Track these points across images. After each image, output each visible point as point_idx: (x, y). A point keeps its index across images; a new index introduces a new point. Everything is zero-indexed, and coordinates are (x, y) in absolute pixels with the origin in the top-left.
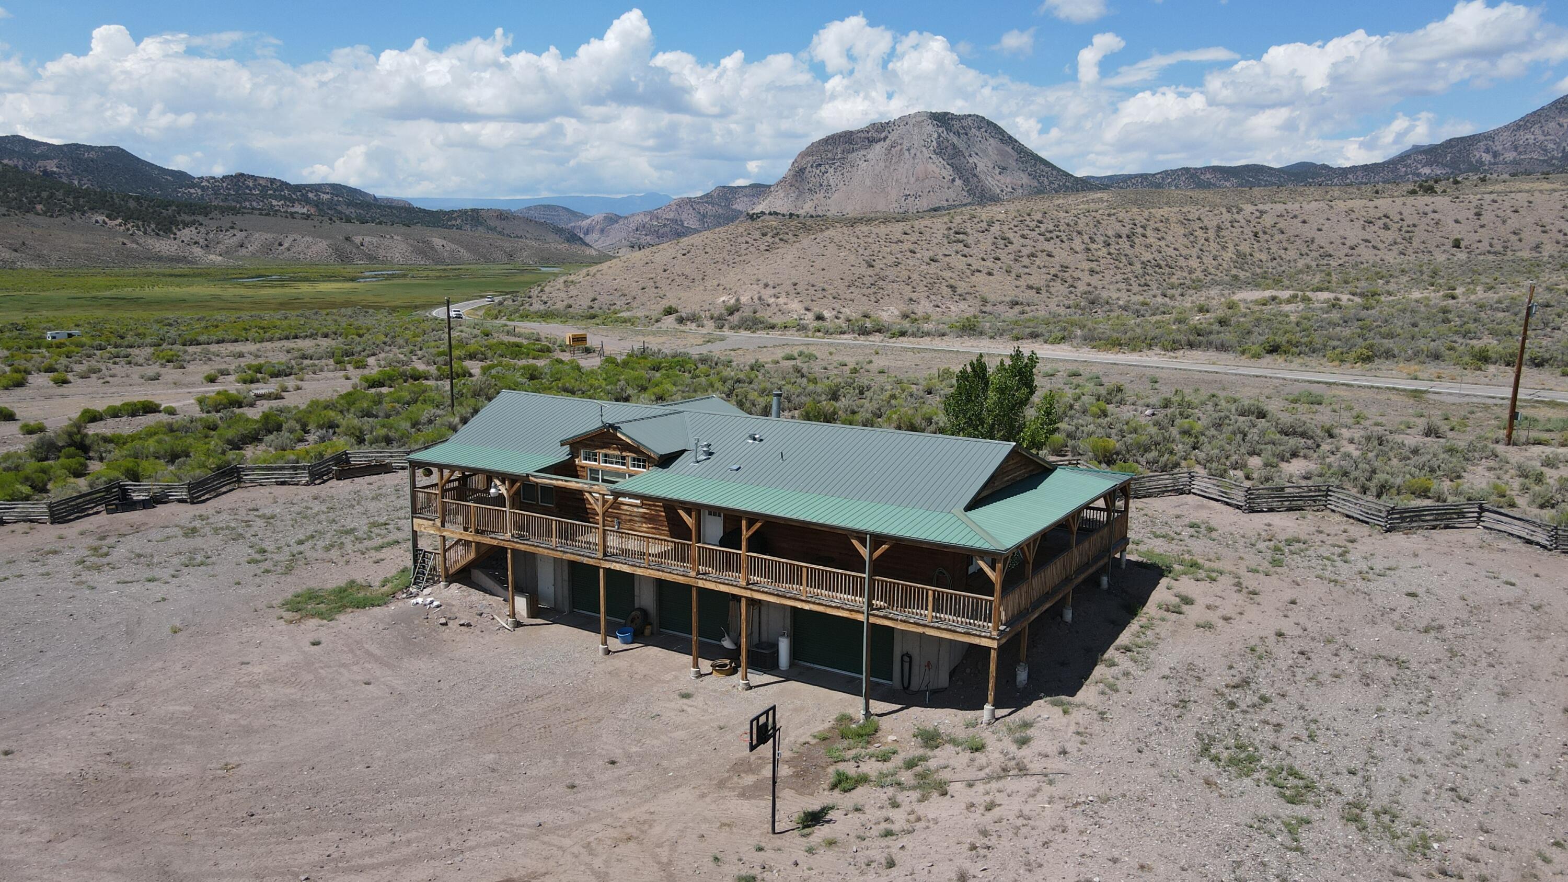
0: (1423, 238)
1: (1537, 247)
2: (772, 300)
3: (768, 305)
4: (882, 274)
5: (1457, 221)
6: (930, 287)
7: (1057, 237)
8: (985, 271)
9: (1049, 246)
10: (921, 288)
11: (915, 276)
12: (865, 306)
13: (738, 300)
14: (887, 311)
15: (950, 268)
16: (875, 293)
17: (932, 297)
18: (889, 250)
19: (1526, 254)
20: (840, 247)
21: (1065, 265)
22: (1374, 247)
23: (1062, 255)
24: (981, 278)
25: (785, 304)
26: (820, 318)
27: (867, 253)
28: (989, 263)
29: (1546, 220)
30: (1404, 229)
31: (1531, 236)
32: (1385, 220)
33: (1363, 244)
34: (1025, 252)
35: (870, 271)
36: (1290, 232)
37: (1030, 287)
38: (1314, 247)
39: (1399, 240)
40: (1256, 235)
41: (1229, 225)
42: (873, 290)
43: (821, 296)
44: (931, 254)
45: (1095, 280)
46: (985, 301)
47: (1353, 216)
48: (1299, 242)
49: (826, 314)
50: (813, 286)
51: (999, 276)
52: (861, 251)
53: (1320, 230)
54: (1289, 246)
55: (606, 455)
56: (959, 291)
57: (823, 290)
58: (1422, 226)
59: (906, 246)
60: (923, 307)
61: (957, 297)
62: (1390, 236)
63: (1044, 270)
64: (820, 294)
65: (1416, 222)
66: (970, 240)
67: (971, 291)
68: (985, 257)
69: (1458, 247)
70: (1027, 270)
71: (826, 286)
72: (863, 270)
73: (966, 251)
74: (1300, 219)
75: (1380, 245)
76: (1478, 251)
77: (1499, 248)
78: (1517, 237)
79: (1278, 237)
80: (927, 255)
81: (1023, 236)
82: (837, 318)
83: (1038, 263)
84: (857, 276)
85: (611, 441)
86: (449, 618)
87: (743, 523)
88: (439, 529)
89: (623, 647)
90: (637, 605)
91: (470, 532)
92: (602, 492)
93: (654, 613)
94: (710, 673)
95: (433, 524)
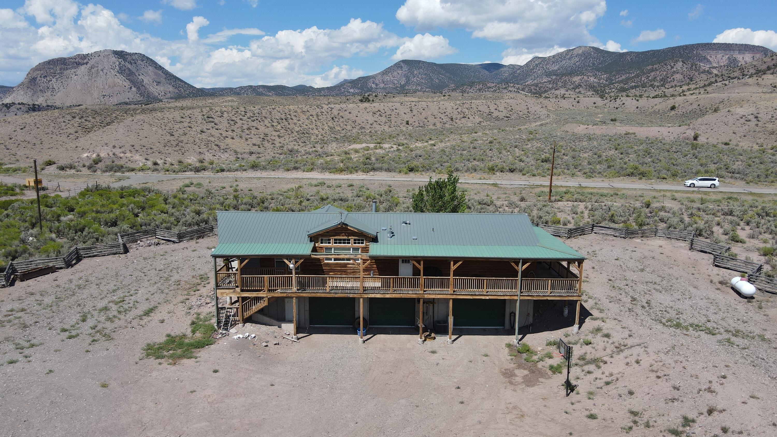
0: (395, 121)
1: (434, 124)
2: (122, 155)
3: (121, 158)
4: (180, 139)
5: (405, 113)
6: (207, 145)
7: (257, 120)
8: (230, 137)
9: (255, 124)
10: (202, 146)
11: (197, 140)
12: (178, 157)
13: (98, 155)
14: (190, 159)
15: (212, 136)
16: (180, 150)
17: (210, 151)
18: (178, 127)
19: (431, 127)
20: (151, 125)
21: (266, 133)
22: (379, 124)
23: (262, 129)
24: (229, 141)
25: (132, 157)
26: (155, 164)
27: (167, 128)
28: (230, 133)
29: (435, 113)
30: (387, 116)
31: (431, 119)
32: (379, 113)
33: (375, 123)
34: (245, 127)
35: (172, 138)
36: (346, 118)
37: (254, 145)
38: (357, 124)
39: (387, 121)
40: (333, 119)
41: (320, 114)
42: (178, 148)
43: (152, 152)
44: (200, 128)
45: (282, 140)
46: (236, 152)
47: (368, 110)
48: (350, 122)
49: (159, 162)
50: (144, 146)
51: (237, 140)
52: (164, 127)
53: (357, 116)
54: (347, 124)
55: (335, 240)
56: (222, 147)
57: (151, 148)
58: (393, 115)
59: (186, 124)
60: (208, 157)
61: (222, 151)
62: (383, 119)
63: (257, 136)
64: (150, 151)
65: (391, 114)
66: (216, 121)
67: (227, 147)
68: (227, 130)
69: (408, 124)
70: (249, 136)
71: (152, 147)
72: (168, 137)
73: (217, 127)
74: (348, 112)
75: (381, 123)
76: (415, 126)
77: (422, 125)
78: (427, 120)
79: (341, 120)
80: (199, 129)
81: (241, 119)
82: (165, 163)
83: (253, 133)
84: (166, 141)
85: (341, 232)
86: (266, 342)
87: (452, 263)
88: (239, 293)
89: (365, 338)
90: (356, 316)
91: (264, 291)
92: (363, 258)
93: (367, 318)
94: (425, 340)
95: (234, 291)
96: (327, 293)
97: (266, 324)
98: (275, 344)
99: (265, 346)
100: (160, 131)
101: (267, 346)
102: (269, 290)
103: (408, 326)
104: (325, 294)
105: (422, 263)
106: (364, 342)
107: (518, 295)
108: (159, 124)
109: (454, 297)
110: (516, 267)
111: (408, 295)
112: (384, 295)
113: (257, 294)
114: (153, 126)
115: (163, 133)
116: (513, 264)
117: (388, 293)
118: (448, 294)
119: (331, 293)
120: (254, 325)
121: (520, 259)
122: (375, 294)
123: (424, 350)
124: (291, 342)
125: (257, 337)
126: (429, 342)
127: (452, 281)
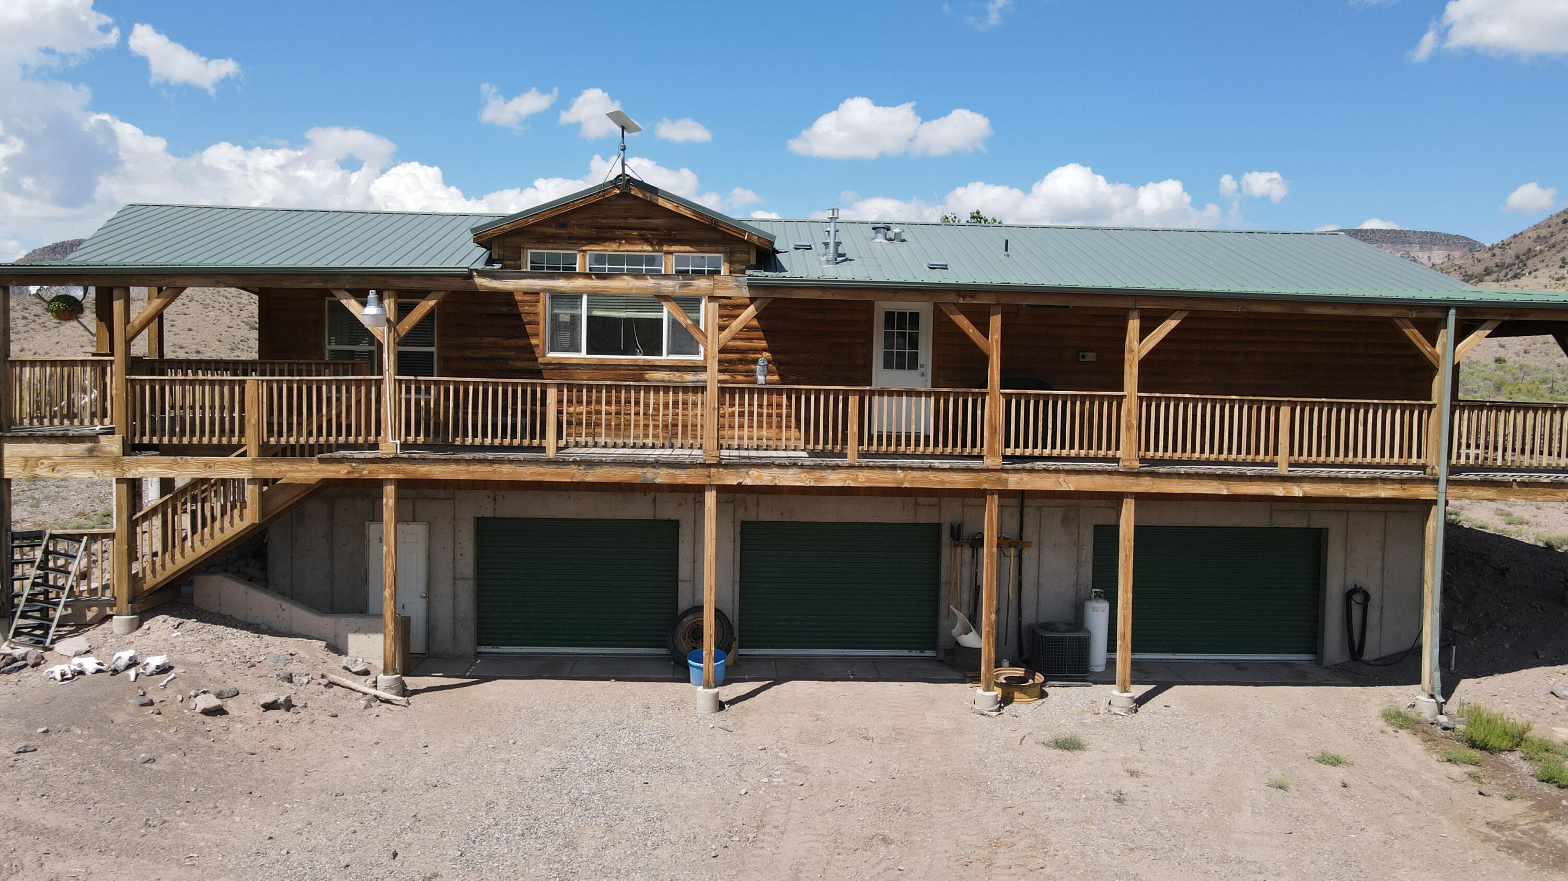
55: (596, 258)
85: (621, 222)
86: (219, 696)
87: (1134, 325)
88: (116, 462)
89: (728, 692)
90: (684, 603)
91: (244, 454)
92: (719, 293)
93: (732, 612)
94: (1006, 700)
95: (91, 451)
96: (549, 462)
97: (257, 628)
98: (268, 707)
99: (207, 712)
100: (226, 319)
101: (219, 711)
102: (267, 451)
103: (905, 653)
104: (535, 469)
105: (996, 322)
106: (721, 706)
107: (1435, 482)
108: (227, 306)
109: (1147, 485)
110: (1426, 348)
111: (930, 475)
112: (818, 474)
113: (206, 465)
114: (211, 309)
115: (234, 323)
116: (1413, 333)
117: (836, 467)
118: (1117, 473)
119: (565, 463)
120: (191, 624)
121: (1443, 307)
122: (775, 471)
123: (1017, 736)
124: (363, 702)
125: (178, 670)
126: (1022, 706)
127: (1135, 412)
